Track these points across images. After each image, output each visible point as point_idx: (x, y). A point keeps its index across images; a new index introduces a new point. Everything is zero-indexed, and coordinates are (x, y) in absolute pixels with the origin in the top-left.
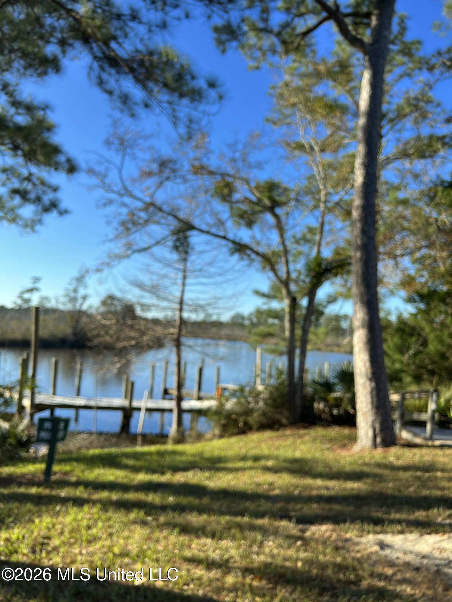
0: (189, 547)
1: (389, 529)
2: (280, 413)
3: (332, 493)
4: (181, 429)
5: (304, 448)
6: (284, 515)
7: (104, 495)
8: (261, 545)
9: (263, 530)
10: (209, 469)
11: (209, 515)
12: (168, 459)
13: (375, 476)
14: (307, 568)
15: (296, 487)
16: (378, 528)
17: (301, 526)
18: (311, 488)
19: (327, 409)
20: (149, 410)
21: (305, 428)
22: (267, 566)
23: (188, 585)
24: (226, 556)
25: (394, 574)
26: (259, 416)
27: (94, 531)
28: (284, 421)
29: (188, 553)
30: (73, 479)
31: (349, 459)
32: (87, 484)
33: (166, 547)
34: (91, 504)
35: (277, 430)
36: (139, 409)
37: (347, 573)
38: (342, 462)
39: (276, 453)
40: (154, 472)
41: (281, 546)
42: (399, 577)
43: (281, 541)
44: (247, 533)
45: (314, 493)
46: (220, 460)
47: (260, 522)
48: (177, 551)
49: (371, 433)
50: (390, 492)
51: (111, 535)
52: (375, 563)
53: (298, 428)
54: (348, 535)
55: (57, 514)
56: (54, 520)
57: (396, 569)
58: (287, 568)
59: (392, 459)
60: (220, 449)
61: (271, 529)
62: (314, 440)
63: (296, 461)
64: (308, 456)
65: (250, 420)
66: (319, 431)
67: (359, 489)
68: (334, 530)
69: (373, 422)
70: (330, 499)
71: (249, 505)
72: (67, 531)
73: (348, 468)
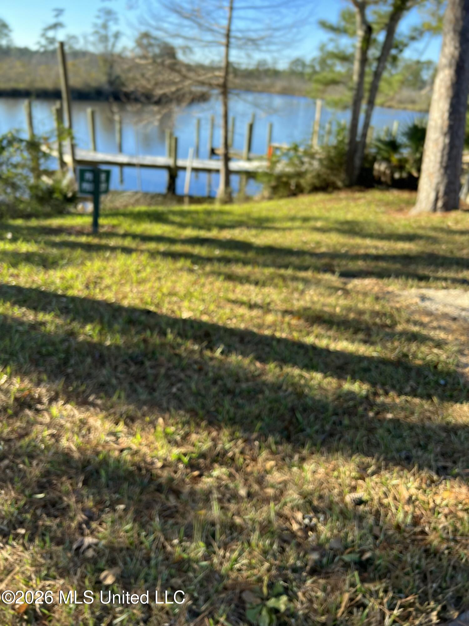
0: (234, 291)
1: (434, 285)
2: (335, 175)
3: (381, 252)
4: (229, 190)
5: (356, 210)
6: (328, 269)
7: (152, 246)
8: (302, 292)
9: (306, 281)
10: (256, 227)
11: (253, 266)
12: (214, 219)
13: (428, 238)
14: (344, 313)
15: (344, 245)
16: (423, 284)
17: (343, 280)
18: (359, 246)
19: (388, 172)
20: (196, 170)
21: (361, 191)
22: (306, 309)
23: (231, 319)
24: (268, 300)
25: (431, 322)
26: (313, 177)
27: (143, 275)
28: (340, 184)
29: (232, 296)
30: (121, 231)
31: (403, 222)
32: (134, 236)
33: (211, 290)
34: (139, 253)
35: (330, 193)
36: (184, 169)
37: (383, 319)
38: (396, 224)
39: (327, 215)
40: (201, 228)
41: (321, 294)
42: (435, 324)
43: (322, 290)
44: (290, 283)
45: (362, 251)
46: (267, 220)
47: (302, 274)
48: (221, 294)
49: (432, 196)
50: (442, 253)
51: (159, 279)
52: (413, 312)
53: (354, 191)
54: (390, 289)
55: (108, 259)
56: (105, 264)
57: (432, 318)
58: (325, 312)
59: (450, 223)
60: (268, 210)
61: (313, 280)
62: (369, 203)
63: (347, 222)
64: (361, 218)
65: (302, 182)
66: (376, 195)
67: (410, 249)
68: (377, 284)
69: (438, 184)
70: (377, 258)
71: (294, 260)
72: (117, 273)
73: (401, 231)
